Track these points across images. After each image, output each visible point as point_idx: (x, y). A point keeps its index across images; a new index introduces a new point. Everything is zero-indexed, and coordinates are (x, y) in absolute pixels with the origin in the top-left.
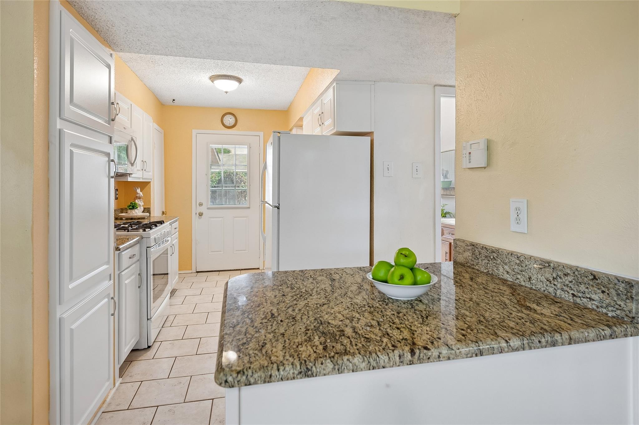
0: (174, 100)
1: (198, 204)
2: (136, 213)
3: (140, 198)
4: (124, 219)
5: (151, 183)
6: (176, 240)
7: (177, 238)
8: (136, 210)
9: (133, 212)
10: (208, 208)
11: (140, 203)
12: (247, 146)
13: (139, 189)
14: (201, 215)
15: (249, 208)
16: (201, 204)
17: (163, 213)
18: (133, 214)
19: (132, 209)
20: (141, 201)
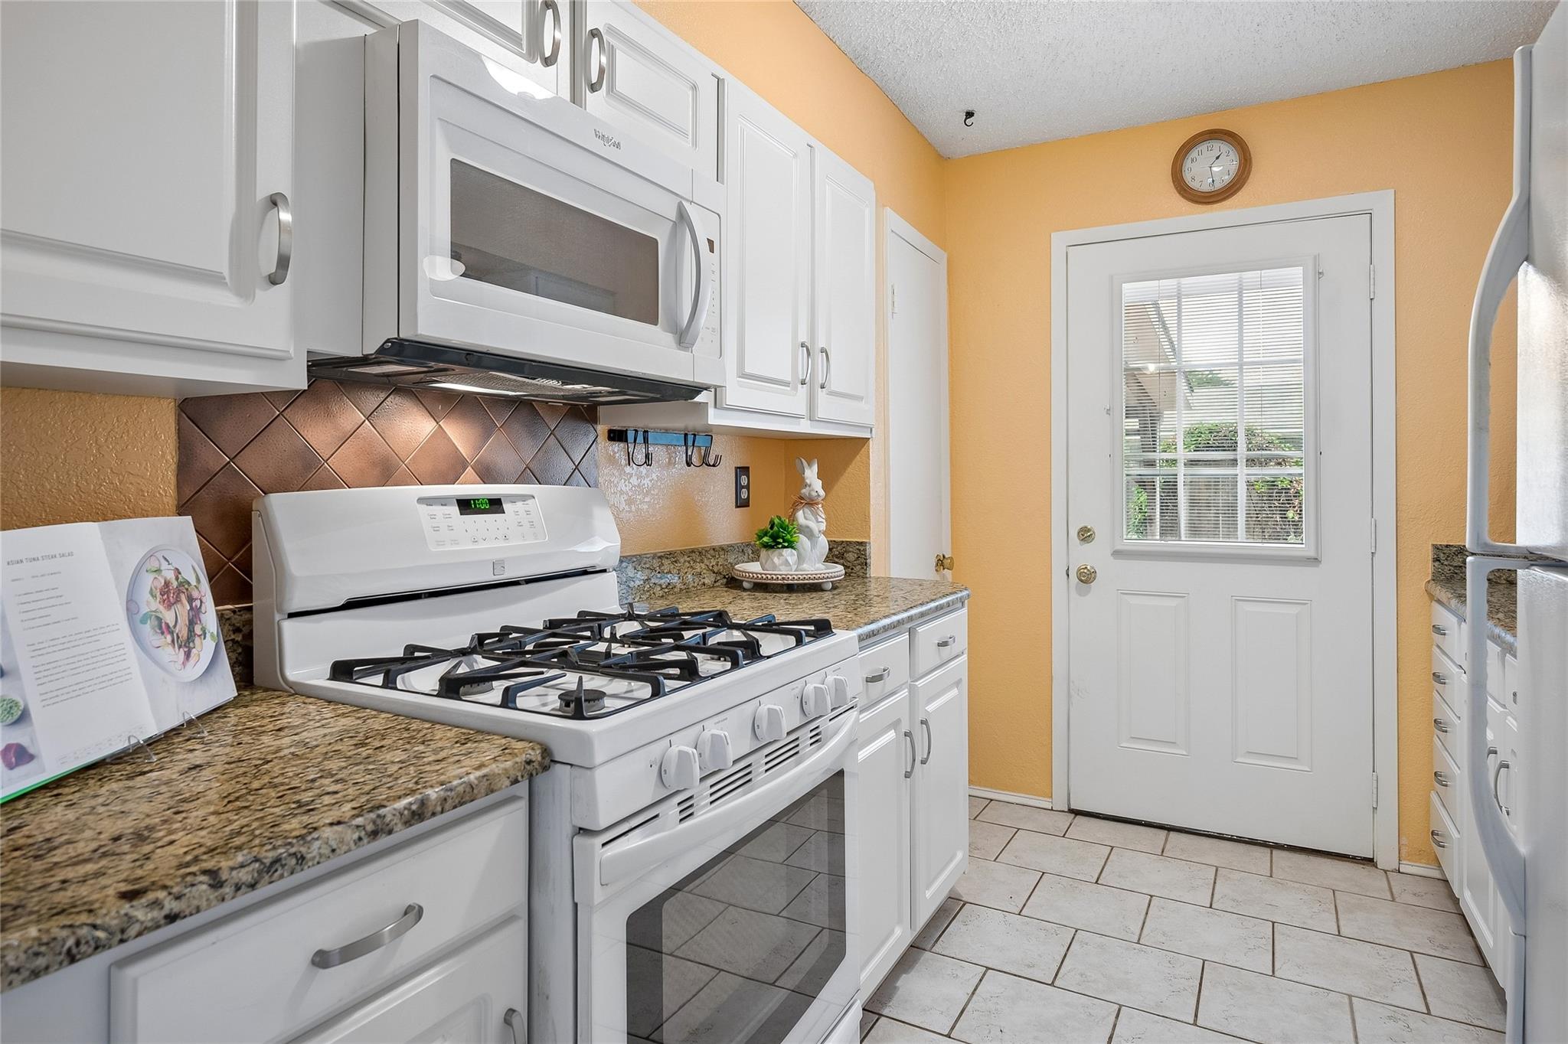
0: (969, 114)
1: (1074, 533)
2: (787, 563)
3: (811, 503)
4: (746, 585)
5: (874, 448)
6: (955, 692)
7: (958, 683)
8: (787, 552)
9: (776, 560)
10: (1117, 554)
11: (812, 524)
12: (1298, 272)
13: (815, 467)
14: (1087, 577)
15: (1315, 561)
16: (1086, 535)
17: (941, 563)
18: (775, 567)
19: (772, 547)
20: (815, 514)
